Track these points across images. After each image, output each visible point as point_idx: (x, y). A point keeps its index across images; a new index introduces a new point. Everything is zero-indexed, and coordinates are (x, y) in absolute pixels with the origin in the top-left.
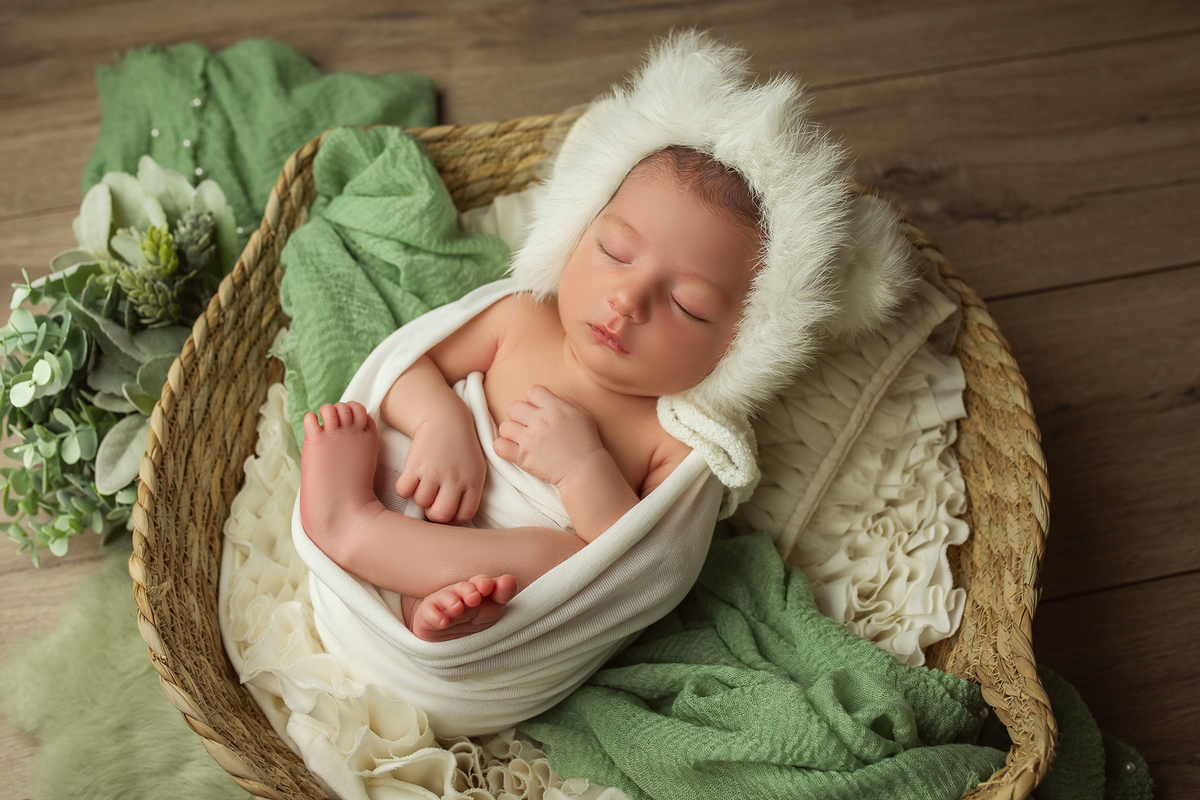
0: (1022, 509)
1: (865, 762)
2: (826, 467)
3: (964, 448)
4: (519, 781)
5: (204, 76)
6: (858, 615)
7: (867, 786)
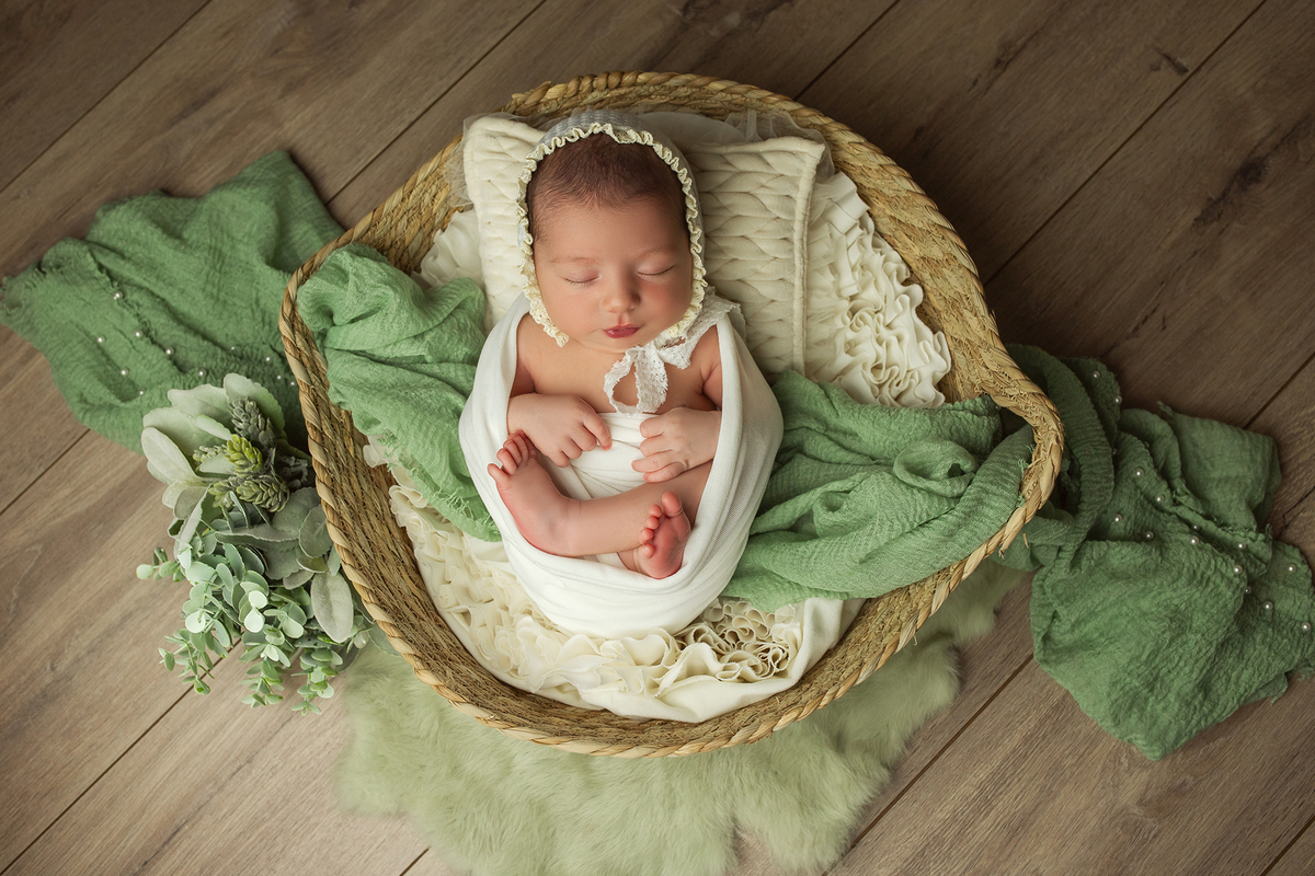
0: (950, 262)
3: (884, 229)
4: (744, 630)
5: (101, 267)
6: (880, 386)
7: (968, 510)
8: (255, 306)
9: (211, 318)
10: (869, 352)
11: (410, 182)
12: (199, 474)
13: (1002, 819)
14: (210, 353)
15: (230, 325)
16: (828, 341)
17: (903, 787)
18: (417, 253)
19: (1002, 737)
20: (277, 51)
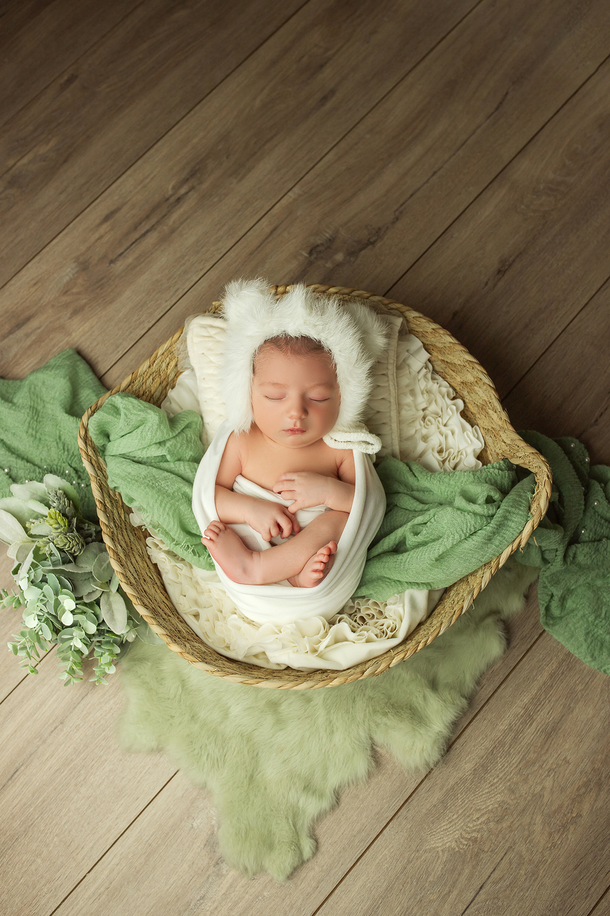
0: (479, 382)
1: (493, 516)
2: (394, 414)
3: (437, 368)
4: (369, 615)
6: (444, 462)
7: (498, 523)
8: (58, 440)
9: (31, 449)
10: (436, 440)
11: (154, 355)
12: (31, 536)
13: (541, 727)
14: (32, 470)
15: (43, 452)
16: (411, 438)
17: (477, 711)
18: (159, 399)
19: (536, 675)
20: (67, 292)
